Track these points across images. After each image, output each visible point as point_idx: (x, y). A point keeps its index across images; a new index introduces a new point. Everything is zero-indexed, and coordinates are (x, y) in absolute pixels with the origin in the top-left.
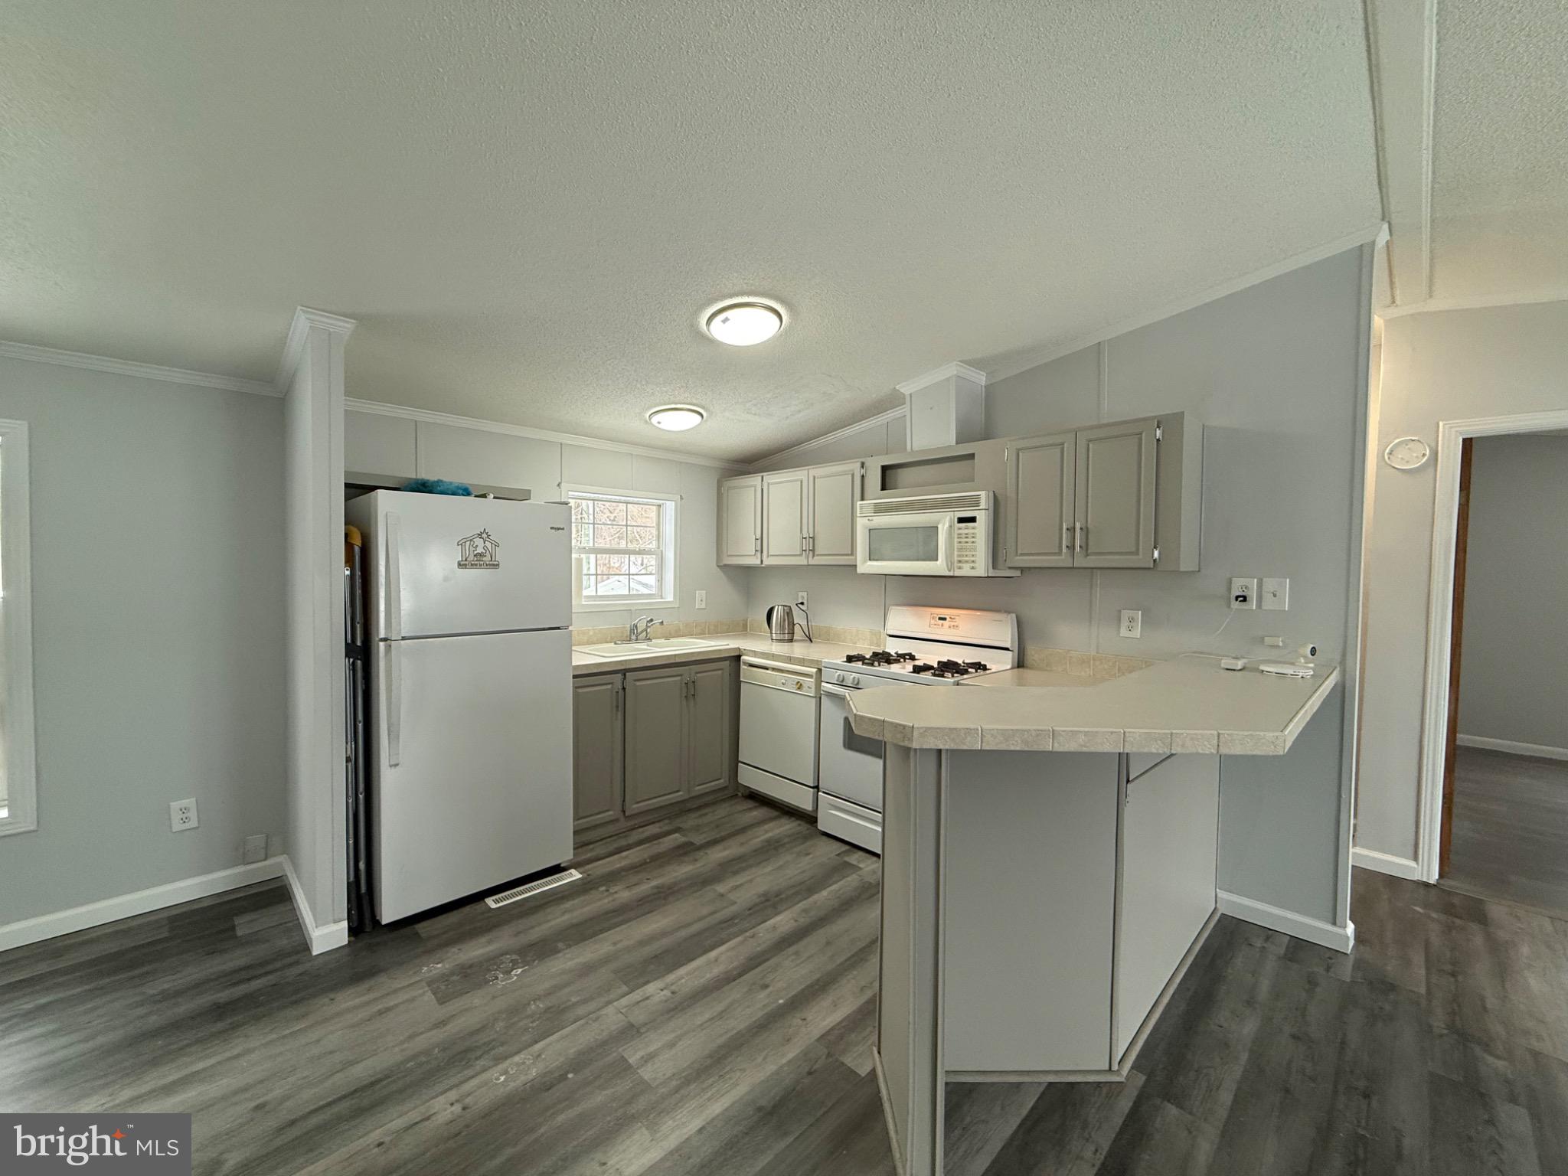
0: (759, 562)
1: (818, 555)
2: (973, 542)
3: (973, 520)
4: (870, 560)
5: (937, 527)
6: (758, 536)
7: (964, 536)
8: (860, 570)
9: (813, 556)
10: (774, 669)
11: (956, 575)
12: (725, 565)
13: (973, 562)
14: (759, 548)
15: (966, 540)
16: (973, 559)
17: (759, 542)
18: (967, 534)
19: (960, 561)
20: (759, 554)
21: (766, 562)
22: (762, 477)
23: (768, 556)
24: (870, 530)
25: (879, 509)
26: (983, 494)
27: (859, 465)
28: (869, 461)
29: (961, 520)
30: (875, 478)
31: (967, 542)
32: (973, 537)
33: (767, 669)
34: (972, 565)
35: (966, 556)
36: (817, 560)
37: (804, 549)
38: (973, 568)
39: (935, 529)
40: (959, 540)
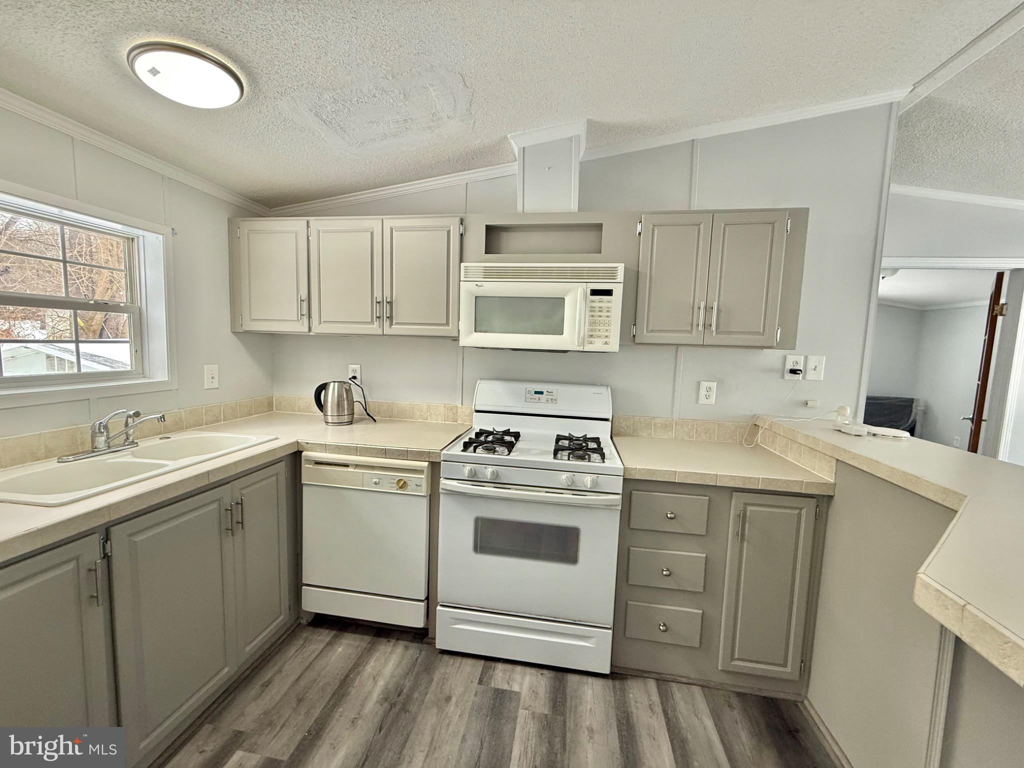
0: (306, 330)
1: (397, 324)
2: (608, 317)
3: (609, 293)
4: (475, 331)
5: (564, 299)
6: (304, 296)
7: (597, 309)
8: (464, 341)
9: (391, 324)
10: (357, 466)
11: (585, 350)
12: (247, 332)
13: (607, 336)
14: (305, 311)
15: (600, 314)
16: (606, 334)
17: (305, 304)
18: (600, 308)
19: (591, 336)
20: (305, 319)
21: (317, 329)
22: (308, 222)
23: (320, 323)
24: (476, 297)
25: (489, 274)
26: (621, 267)
27: (458, 220)
28: (470, 220)
29: (595, 292)
30: (477, 239)
31: (600, 316)
32: (608, 311)
33: (347, 466)
34: (606, 340)
35: (599, 330)
36: (396, 329)
37: (378, 316)
38: (606, 343)
39: (559, 302)
40: (592, 313)
